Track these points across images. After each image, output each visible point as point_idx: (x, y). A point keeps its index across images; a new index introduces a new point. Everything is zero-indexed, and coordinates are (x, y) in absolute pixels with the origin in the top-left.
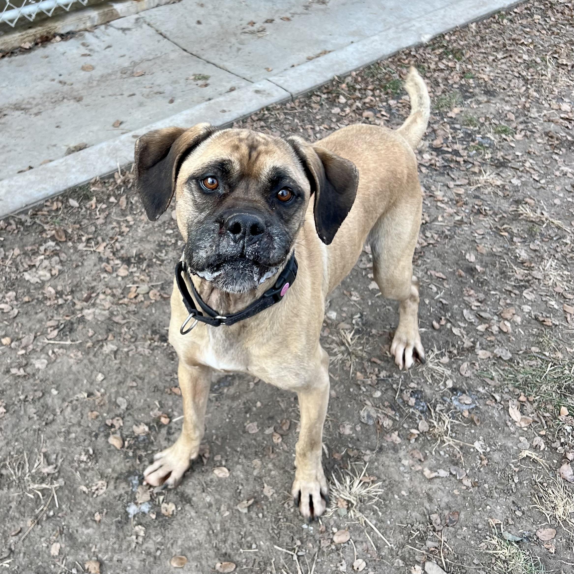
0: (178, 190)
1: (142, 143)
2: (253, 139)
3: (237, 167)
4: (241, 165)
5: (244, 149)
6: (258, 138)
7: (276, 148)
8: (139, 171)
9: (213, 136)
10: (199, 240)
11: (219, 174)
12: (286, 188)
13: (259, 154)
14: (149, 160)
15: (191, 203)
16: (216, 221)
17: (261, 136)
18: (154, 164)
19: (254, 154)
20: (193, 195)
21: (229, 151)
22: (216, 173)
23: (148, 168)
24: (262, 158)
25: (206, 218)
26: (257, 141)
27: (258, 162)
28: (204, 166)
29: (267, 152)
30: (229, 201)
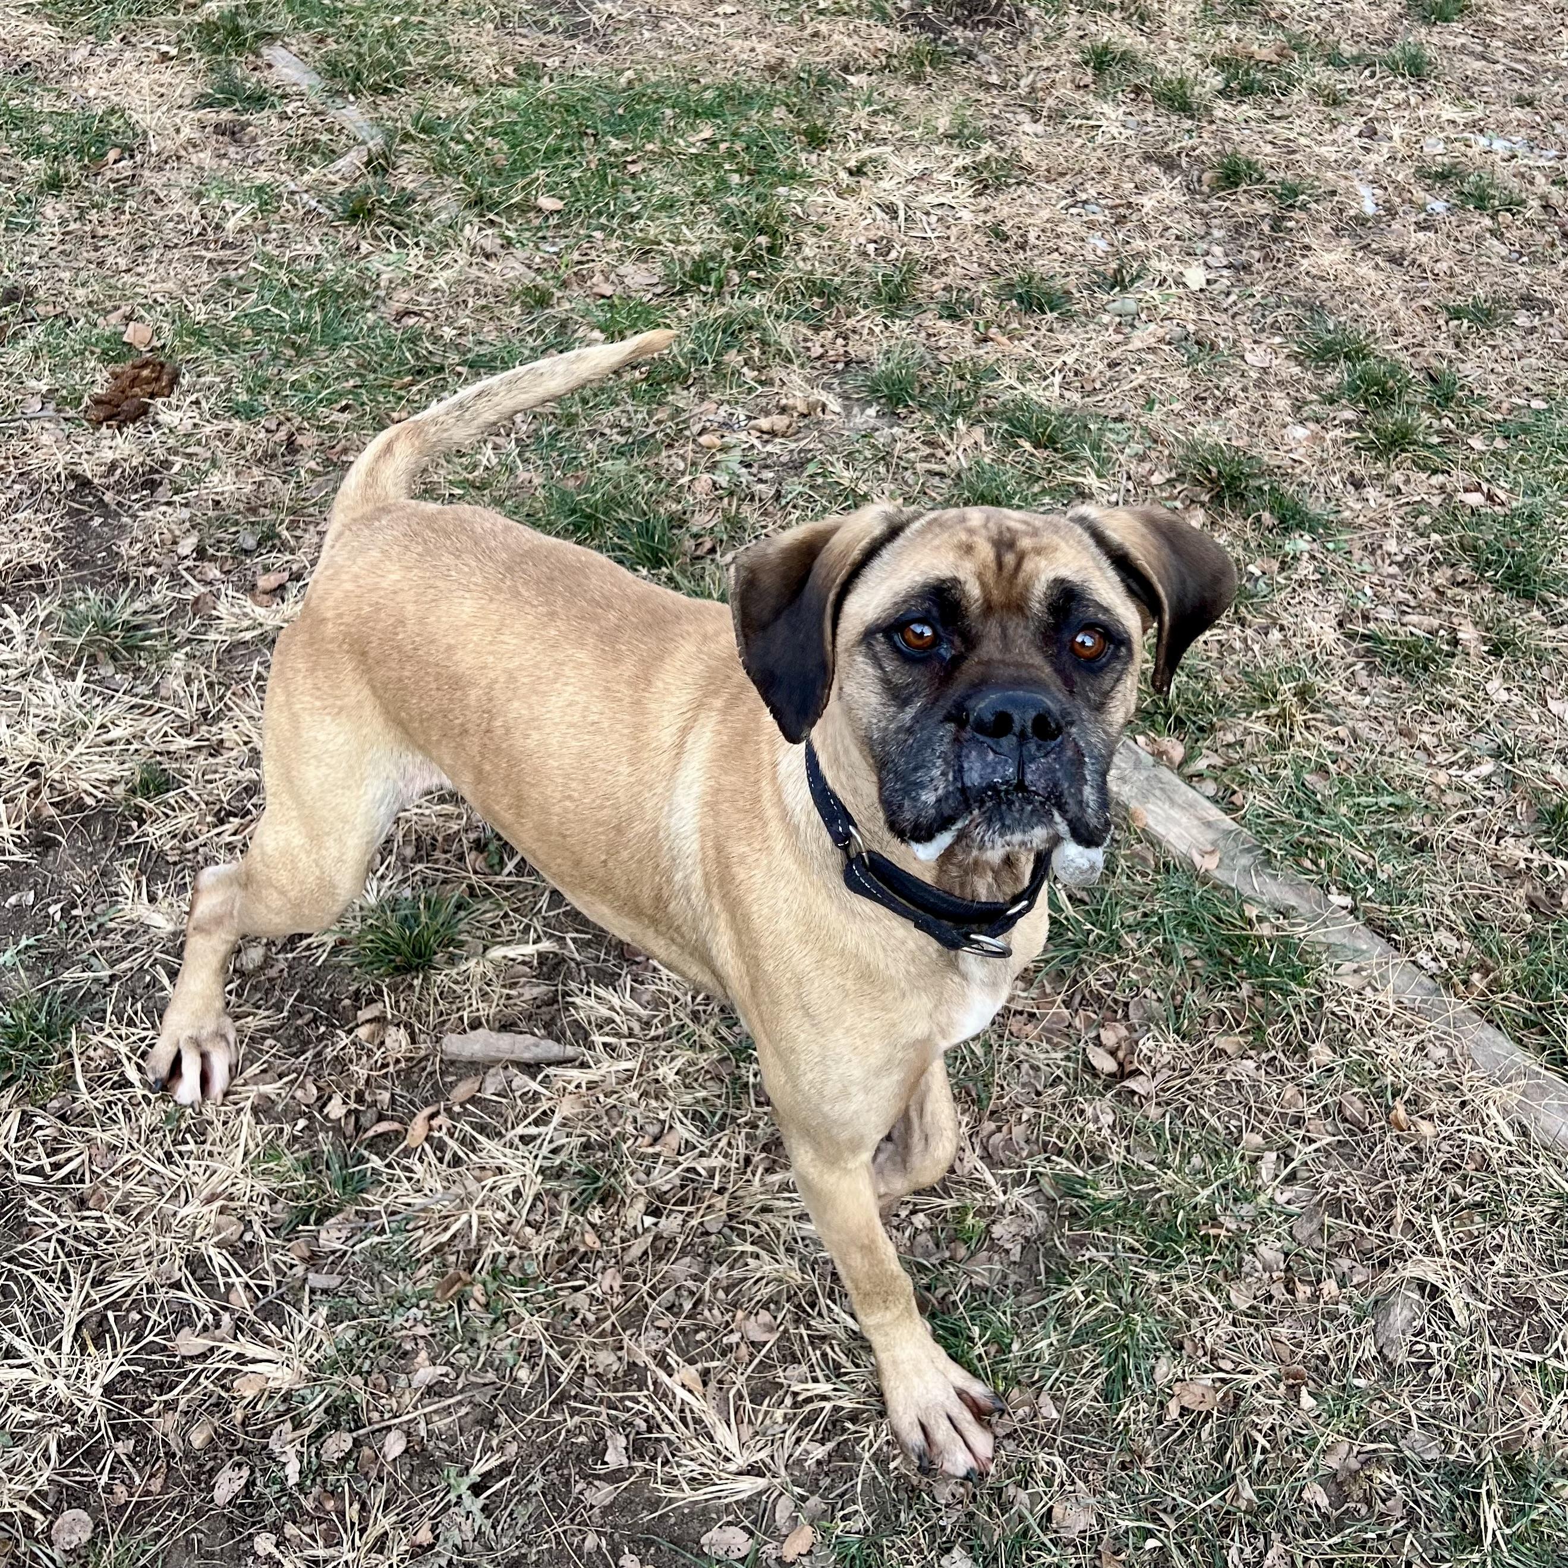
0: (842, 660)
1: (743, 574)
2: (1000, 527)
3: (974, 590)
4: (983, 585)
5: (986, 551)
6: (1012, 524)
7: (1056, 539)
8: (745, 636)
9: (908, 532)
10: (916, 769)
11: (935, 612)
12: (1090, 627)
13: (1021, 558)
14: (763, 609)
15: (878, 688)
16: (948, 718)
17: (1013, 518)
18: (777, 613)
19: (1010, 559)
20: (881, 668)
21: (951, 557)
22: (928, 611)
23: (764, 627)
24: (1028, 566)
25: (916, 719)
26: (1009, 529)
27: (1022, 575)
28: (898, 599)
29: (1038, 551)
30: (970, 669)
